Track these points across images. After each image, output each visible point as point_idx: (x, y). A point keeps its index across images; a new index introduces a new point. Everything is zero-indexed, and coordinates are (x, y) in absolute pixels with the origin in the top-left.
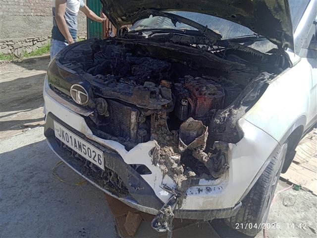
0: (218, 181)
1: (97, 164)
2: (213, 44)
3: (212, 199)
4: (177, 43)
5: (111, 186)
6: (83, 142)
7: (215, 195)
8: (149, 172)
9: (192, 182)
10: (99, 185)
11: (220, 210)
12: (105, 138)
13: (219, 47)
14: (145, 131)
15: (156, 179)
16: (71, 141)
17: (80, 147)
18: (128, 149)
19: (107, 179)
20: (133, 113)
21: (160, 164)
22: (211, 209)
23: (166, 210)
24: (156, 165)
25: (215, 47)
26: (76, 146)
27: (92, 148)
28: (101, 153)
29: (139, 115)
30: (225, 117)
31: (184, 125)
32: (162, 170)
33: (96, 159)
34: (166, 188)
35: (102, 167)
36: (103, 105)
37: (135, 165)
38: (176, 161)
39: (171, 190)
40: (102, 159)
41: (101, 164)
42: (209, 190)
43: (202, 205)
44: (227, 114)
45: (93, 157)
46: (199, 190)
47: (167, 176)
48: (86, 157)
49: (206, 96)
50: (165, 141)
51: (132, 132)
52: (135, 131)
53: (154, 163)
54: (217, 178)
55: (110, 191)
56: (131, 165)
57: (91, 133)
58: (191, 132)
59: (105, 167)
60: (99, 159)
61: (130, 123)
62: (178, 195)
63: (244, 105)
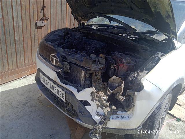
0: (128, 113)
1: (62, 98)
2: (131, 34)
3: (124, 123)
4: (111, 33)
5: (69, 111)
6: (55, 86)
7: (126, 121)
8: (89, 105)
9: (113, 112)
10: (62, 110)
11: (129, 129)
12: (67, 84)
13: (135, 36)
14: (89, 82)
15: (93, 109)
16: (49, 85)
17: (53, 88)
18: (79, 91)
19: (67, 107)
20: (83, 71)
21: (96, 101)
22: (124, 128)
23: (98, 127)
24: (93, 101)
25: (132, 36)
26: (51, 88)
27: (60, 89)
28: (64, 93)
29: (86, 73)
30: (135, 77)
31: (111, 80)
32: (97, 104)
33: (61, 95)
34: (99, 115)
35: (64, 100)
36: (67, 66)
37: (82, 101)
38: (105, 100)
39: (101, 116)
40: (64, 96)
41: (63, 99)
42: (122, 117)
43: (118, 125)
44: (136, 75)
45: (60, 94)
46: (117, 117)
47: (99, 108)
48: (56, 94)
49: (124, 64)
50: (100, 88)
51: (82, 82)
52: (83, 81)
53: (93, 100)
54: (128, 111)
55: (68, 114)
56: (80, 100)
57: (60, 81)
58: (115, 84)
59: (66, 101)
60: (63, 96)
61: (81, 77)
62: (105, 119)
63: (146, 70)
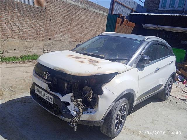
7: (93, 114)
16: (41, 94)
17: (45, 95)
24: (72, 102)
29: (68, 84)
31: (84, 88)
32: (74, 104)
34: (76, 111)
38: (80, 101)
39: (77, 111)
40: (53, 100)
42: (91, 112)
45: (49, 99)
46: (87, 112)
47: (76, 106)
56: (63, 102)
57: (50, 90)
59: (54, 103)
